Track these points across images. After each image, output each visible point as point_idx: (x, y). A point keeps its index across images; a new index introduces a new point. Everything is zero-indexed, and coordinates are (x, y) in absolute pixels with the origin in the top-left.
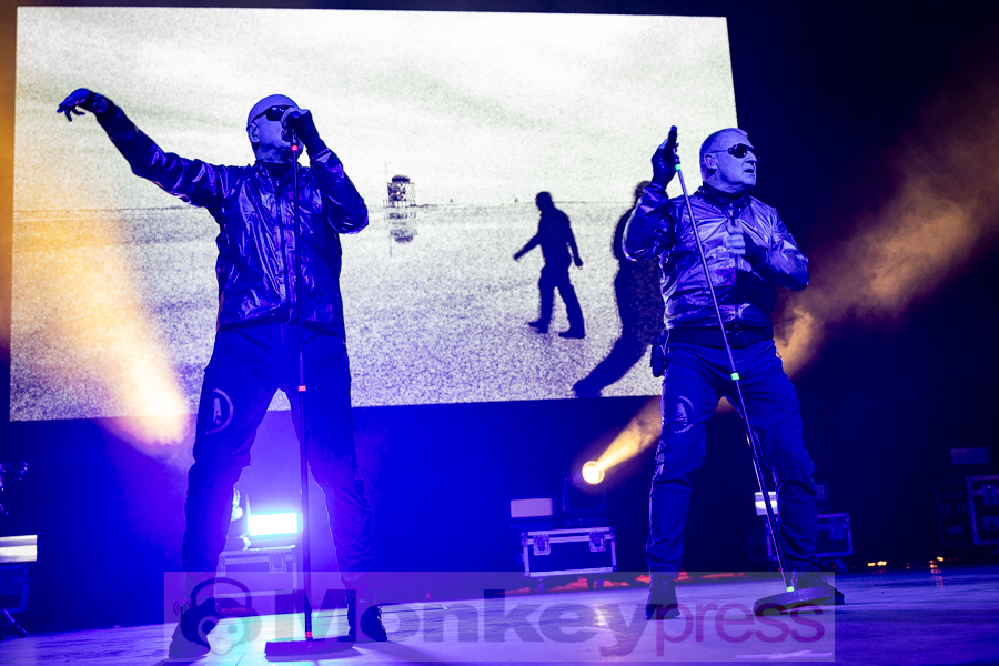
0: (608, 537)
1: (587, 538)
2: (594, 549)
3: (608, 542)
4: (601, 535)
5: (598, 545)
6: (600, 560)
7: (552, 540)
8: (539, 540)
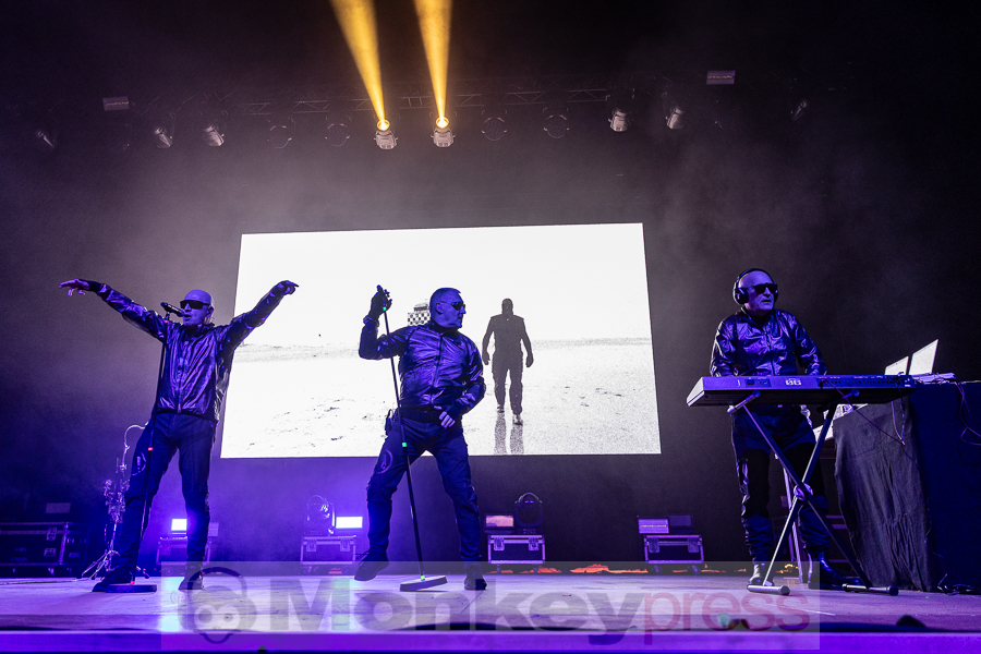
0: (540, 542)
1: (527, 542)
2: (531, 548)
3: (540, 545)
4: (537, 540)
5: (534, 546)
6: (536, 555)
7: (506, 542)
8: (498, 541)
